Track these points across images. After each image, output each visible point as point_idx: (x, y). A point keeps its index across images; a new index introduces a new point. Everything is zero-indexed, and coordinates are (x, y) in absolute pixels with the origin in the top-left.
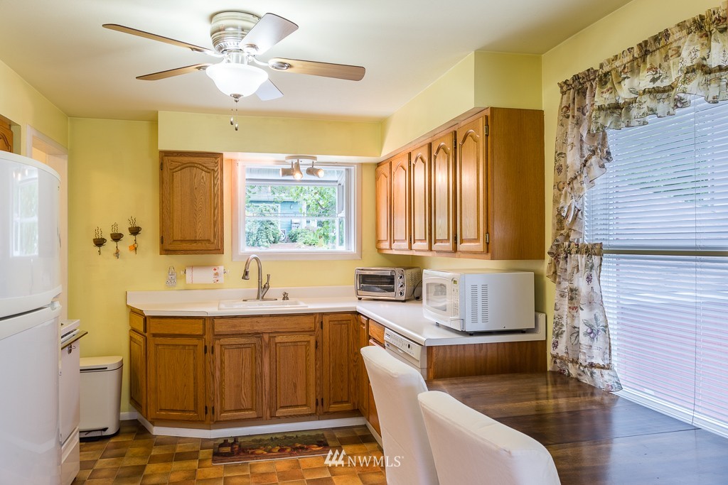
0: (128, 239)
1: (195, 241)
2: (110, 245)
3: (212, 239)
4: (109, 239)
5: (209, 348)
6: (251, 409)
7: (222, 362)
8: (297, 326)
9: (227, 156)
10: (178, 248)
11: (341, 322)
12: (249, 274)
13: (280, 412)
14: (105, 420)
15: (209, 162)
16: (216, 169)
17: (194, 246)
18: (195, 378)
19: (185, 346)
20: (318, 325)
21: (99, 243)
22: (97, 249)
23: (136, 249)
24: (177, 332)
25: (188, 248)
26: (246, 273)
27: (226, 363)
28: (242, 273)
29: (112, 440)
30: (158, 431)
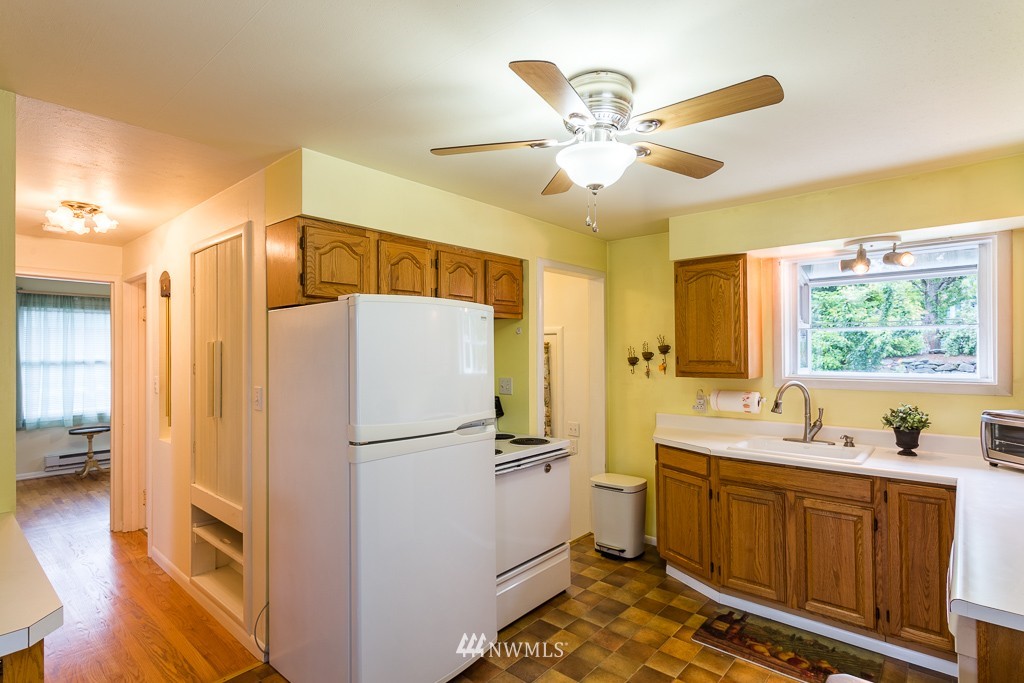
0: (658, 357)
1: (713, 362)
2: (642, 363)
3: (733, 360)
4: (641, 358)
5: (714, 493)
6: (769, 587)
7: (729, 515)
8: (839, 490)
9: (753, 255)
10: (693, 370)
11: (924, 499)
12: (783, 407)
13: (811, 605)
14: (623, 540)
15: (730, 265)
16: (736, 274)
17: (712, 368)
18: (700, 525)
19: (690, 484)
20: (879, 496)
21: (633, 361)
22: (631, 367)
23: (665, 369)
24: (682, 467)
25: (705, 370)
26: (777, 404)
27: (735, 518)
28: (772, 405)
29: (627, 565)
30: (671, 571)
